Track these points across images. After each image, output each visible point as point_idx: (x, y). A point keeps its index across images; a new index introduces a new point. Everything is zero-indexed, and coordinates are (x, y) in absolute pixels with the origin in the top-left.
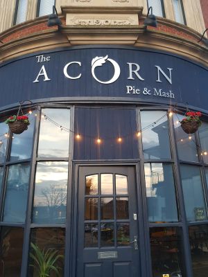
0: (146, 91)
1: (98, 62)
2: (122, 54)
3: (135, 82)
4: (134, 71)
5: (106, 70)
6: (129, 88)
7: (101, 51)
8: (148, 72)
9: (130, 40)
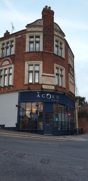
0: (55, 100)
1: (48, 95)
2: (52, 93)
3: (53, 99)
4: (53, 97)
5: (49, 96)
6: (52, 100)
7: (48, 93)
8: (55, 97)
9: (53, 91)
